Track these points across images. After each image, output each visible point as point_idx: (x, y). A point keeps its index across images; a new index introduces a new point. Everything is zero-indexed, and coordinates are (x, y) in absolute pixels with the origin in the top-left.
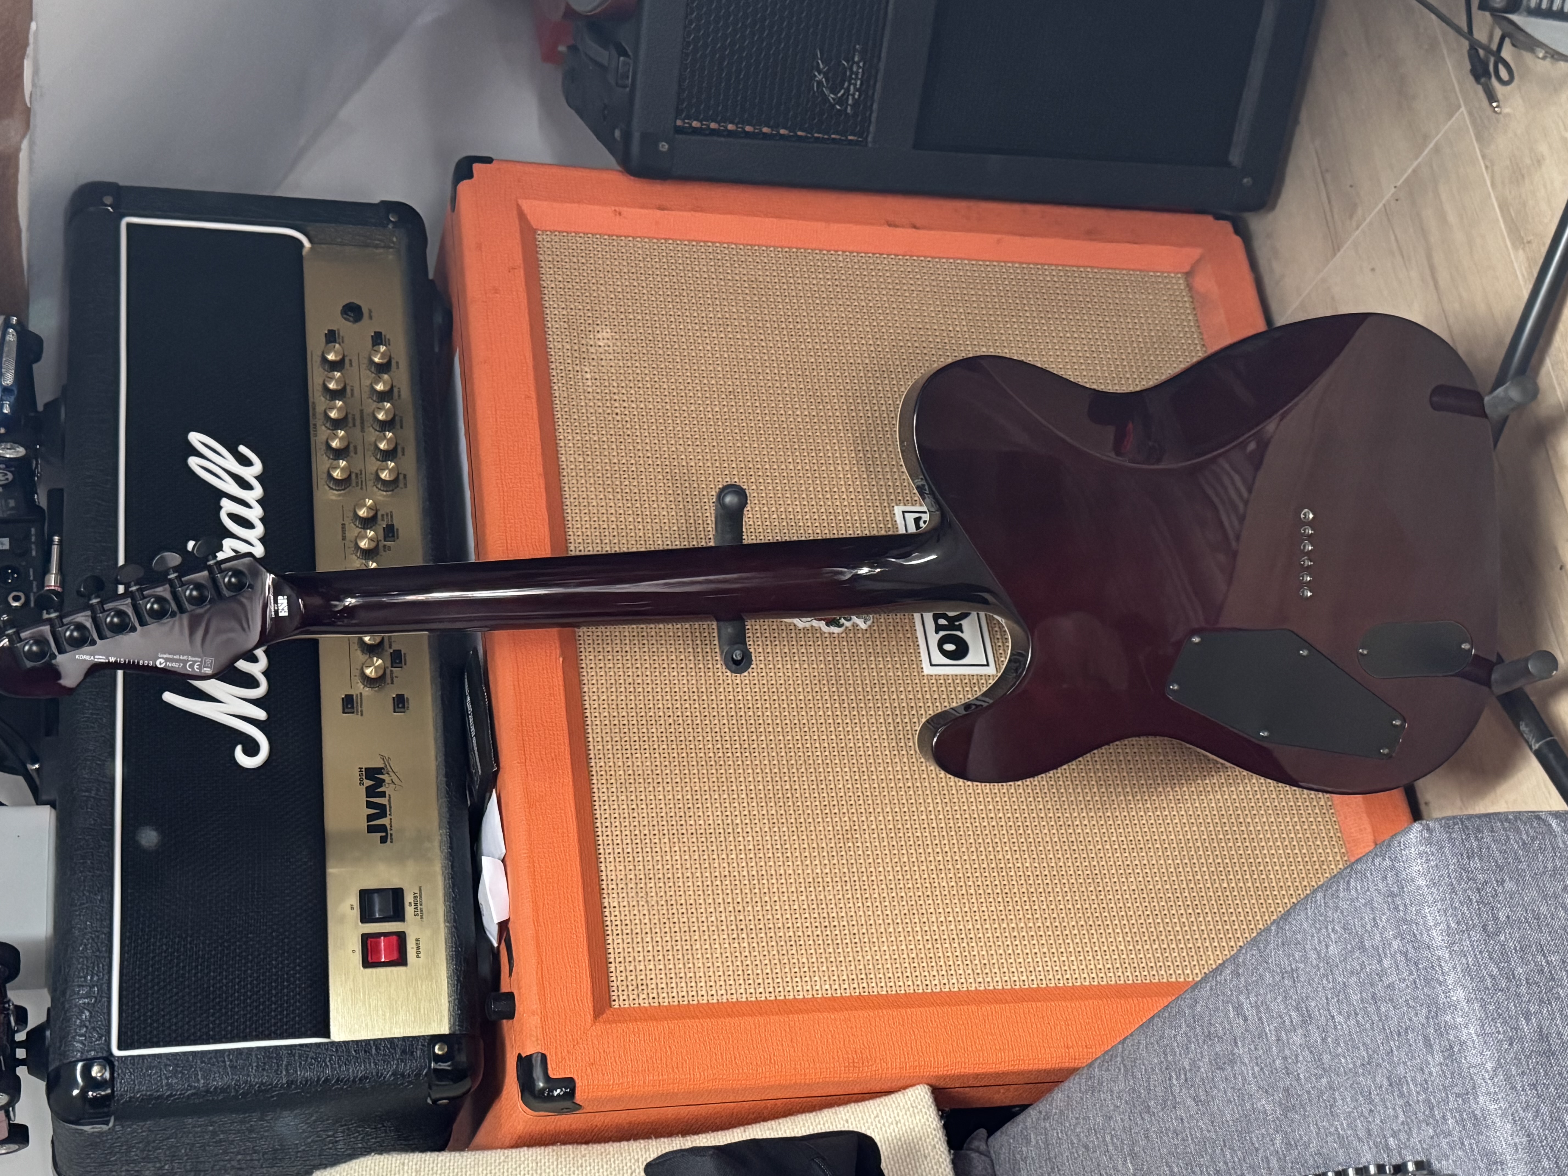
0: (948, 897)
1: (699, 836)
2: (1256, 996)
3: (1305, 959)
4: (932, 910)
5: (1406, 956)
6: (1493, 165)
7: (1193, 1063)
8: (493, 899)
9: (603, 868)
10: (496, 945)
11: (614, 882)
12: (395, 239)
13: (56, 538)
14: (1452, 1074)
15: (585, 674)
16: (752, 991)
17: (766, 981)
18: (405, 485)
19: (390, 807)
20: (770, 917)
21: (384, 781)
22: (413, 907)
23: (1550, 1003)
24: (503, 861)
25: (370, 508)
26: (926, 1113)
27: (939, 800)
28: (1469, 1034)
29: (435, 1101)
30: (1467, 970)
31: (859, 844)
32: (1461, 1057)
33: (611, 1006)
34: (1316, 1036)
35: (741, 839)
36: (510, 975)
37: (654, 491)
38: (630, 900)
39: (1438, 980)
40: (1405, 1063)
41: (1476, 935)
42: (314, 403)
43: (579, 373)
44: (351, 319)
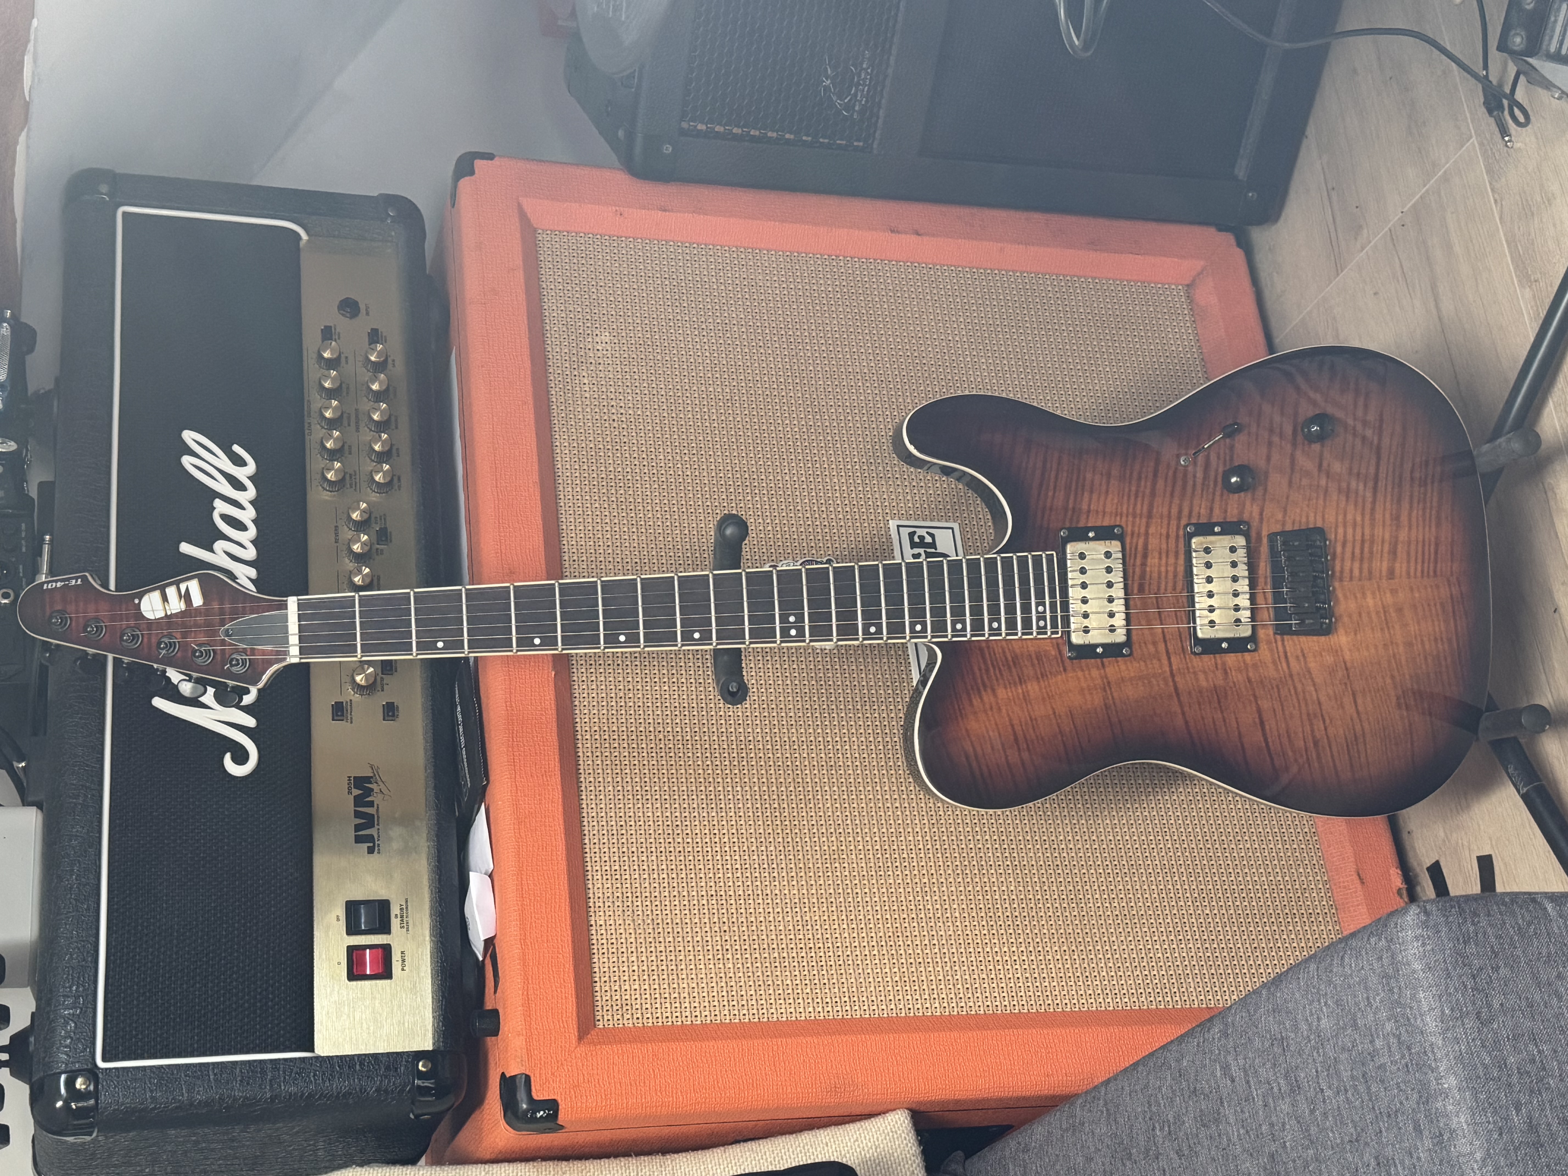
0: (932, 920)
1: (686, 854)
2: (1245, 1059)
3: (1296, 1028)
4: (917, 933)
5: (1399, 1039)
6: (1502, 200)
7: (1177, 1117)
8: (479, 914)
9: (590, 886)
10: (481, 959)
11: (601, 900)
12: (393, 234)
13: (48, 537)
14: (1441, 1161)
15: (576, 687)
16: (736, 1012)
17: (750, 1003)
18: (399, 487)
19: (378, 817)
20: (755, 937)
21: (372, 790)
22: (399, 919)
23: (1540, 1094)
24: (490, 876)
25: (364, 511)
26: (905, 1139)
27: (926, 821)
28: (1459, 1123)
29: (417, 1116)
30: (1459, 1058)
31: (846, 865)
32: (1450, 1145)
33: (595, 1026)
34: (1304, 1107)
35: (728, 858)
36: (495, 992)
37: (649, 501)
38: (617, 918)
39: (1430, 1065)
40: (1393, 1145)
41: (1469, 1023)
42: (309, 401)
43: (577, 378)
44: (348, 315)
